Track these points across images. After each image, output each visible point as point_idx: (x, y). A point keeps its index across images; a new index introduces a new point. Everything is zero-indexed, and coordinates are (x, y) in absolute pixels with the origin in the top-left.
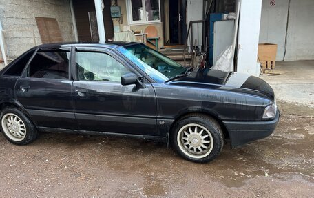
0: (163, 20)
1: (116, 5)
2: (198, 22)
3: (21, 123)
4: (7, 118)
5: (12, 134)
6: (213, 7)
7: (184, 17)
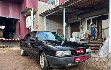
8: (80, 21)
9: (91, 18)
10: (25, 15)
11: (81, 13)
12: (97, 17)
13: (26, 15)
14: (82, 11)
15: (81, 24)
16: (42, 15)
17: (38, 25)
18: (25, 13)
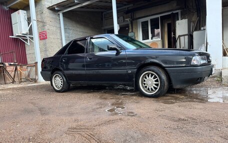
0: (163, 38)
1: (132, 31)
2: (184, 35)
3: (61, 80)
4: (55, 77)
5: (56, 86)
6: (199, 24)
7: (175, 34)
8: (128, 24)
9: (148, 19)
10: (6, 8)
11: (129, 9)
12: (159, 16)
13: (9, 8)
14: (132, 5)
15: (130, 30)
16: (56, 9)
17: (48, 31)
18: (5, 4)
